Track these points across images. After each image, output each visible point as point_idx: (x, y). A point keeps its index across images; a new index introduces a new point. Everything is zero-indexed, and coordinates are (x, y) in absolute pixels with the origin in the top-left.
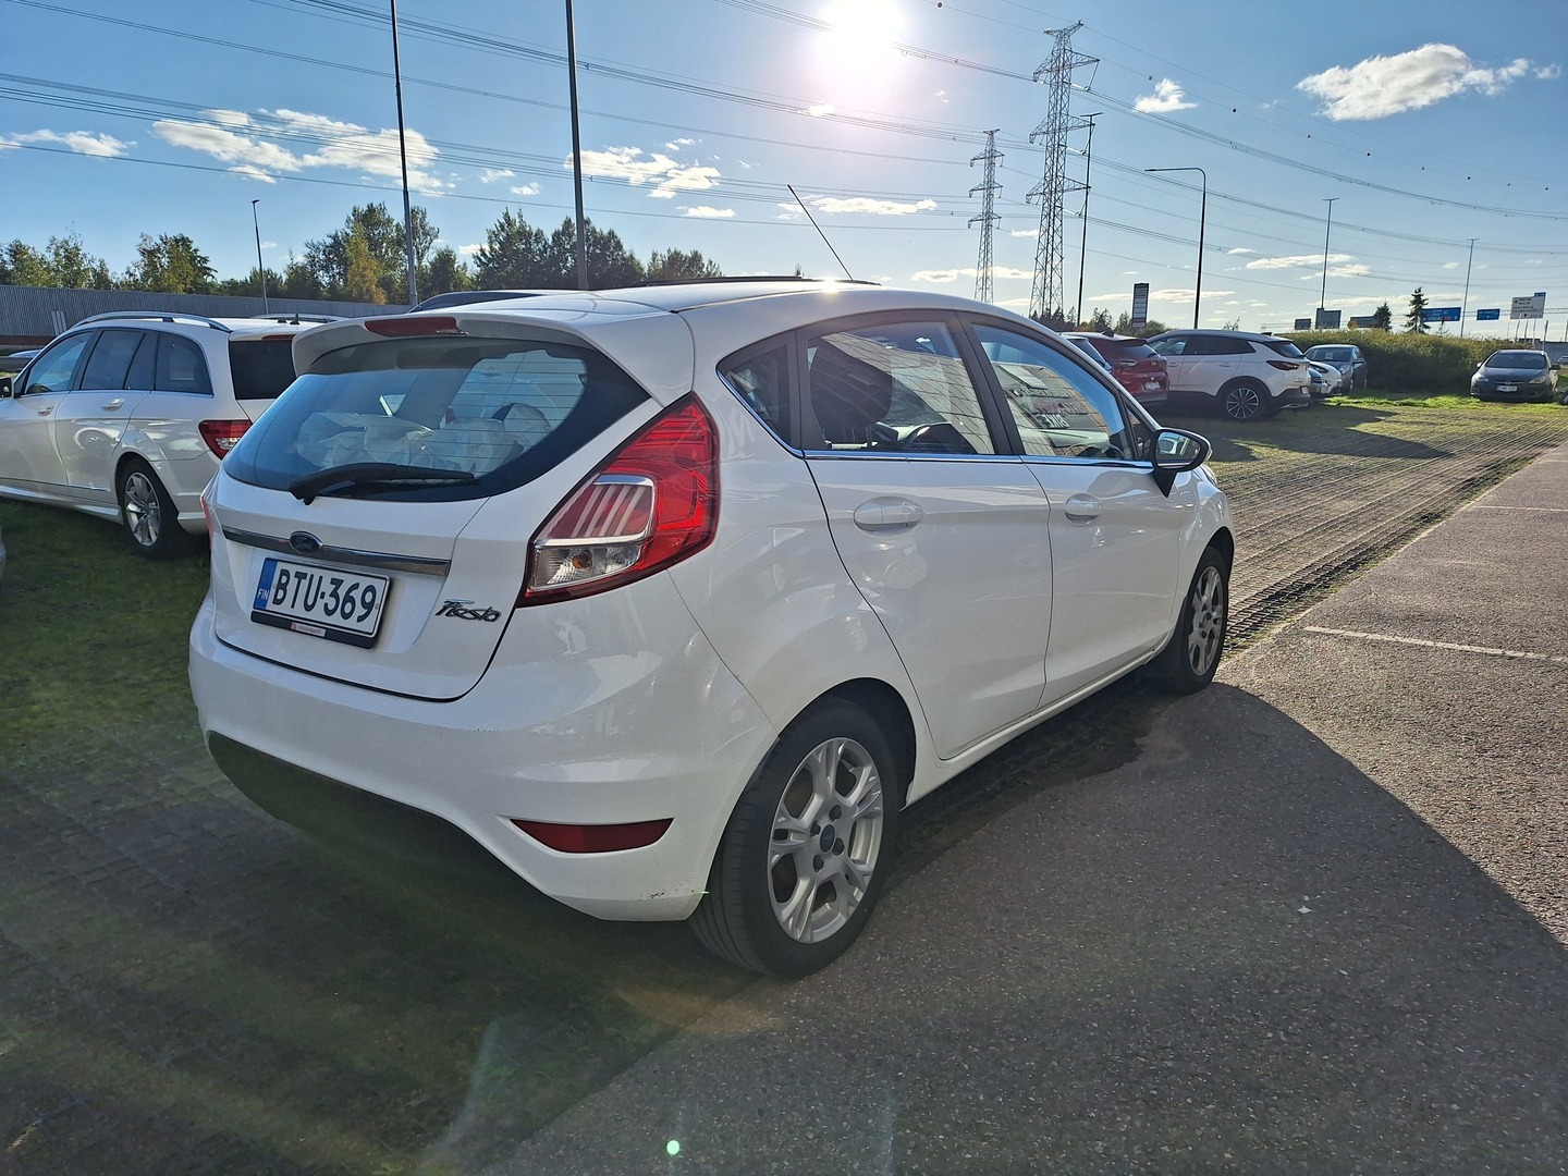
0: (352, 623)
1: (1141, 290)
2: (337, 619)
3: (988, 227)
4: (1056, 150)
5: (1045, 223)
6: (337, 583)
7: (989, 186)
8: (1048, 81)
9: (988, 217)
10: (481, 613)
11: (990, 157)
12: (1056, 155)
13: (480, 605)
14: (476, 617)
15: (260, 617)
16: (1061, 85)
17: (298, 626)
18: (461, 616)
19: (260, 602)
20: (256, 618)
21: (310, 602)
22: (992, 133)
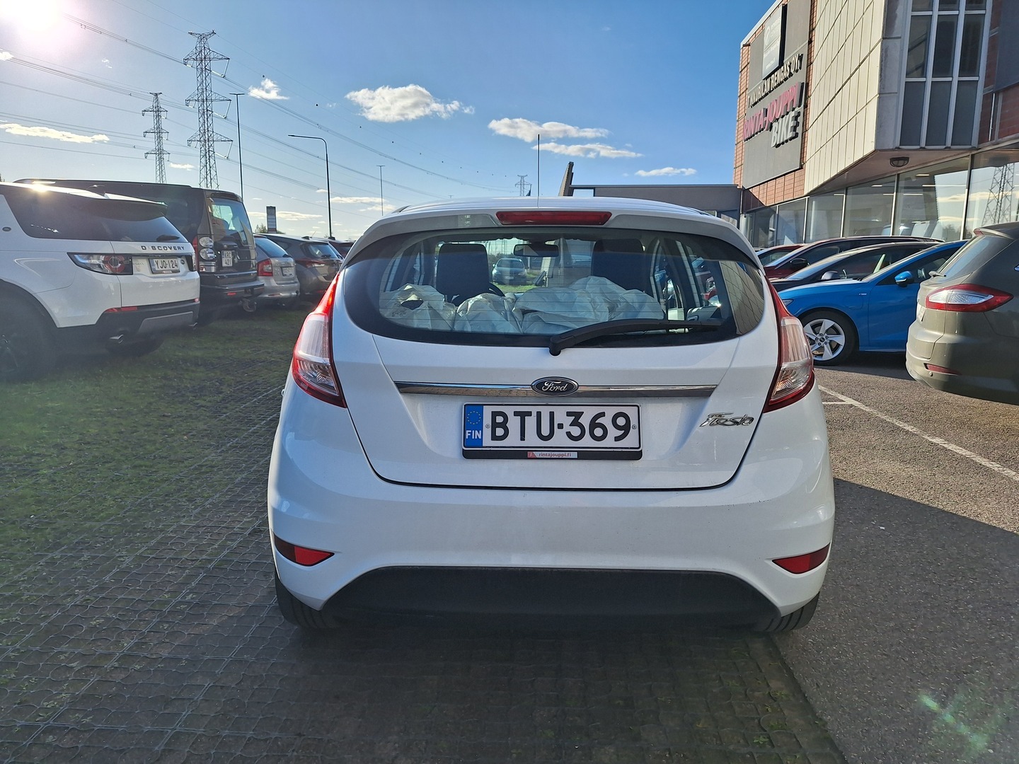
0: (609, 442)
1: (271, 211)
2: (587, 442)
3: (161, 159)
4: (206, 113)
5: (203, 160)
6: (578, 415)
7: (159, 131)
8: (195, 65)
9: (160, 152)
10: (739, 420)
11: (157, 111)
12: (206, 116)
13: (738, 414)
14: (737, 423)
15: (473, 452)
16: (204, 71)
17: (537, 454)
18: (723, 424)
19: (467, 442)
20: (467, 455)
21: (545, 432)
22: (156, 95)
